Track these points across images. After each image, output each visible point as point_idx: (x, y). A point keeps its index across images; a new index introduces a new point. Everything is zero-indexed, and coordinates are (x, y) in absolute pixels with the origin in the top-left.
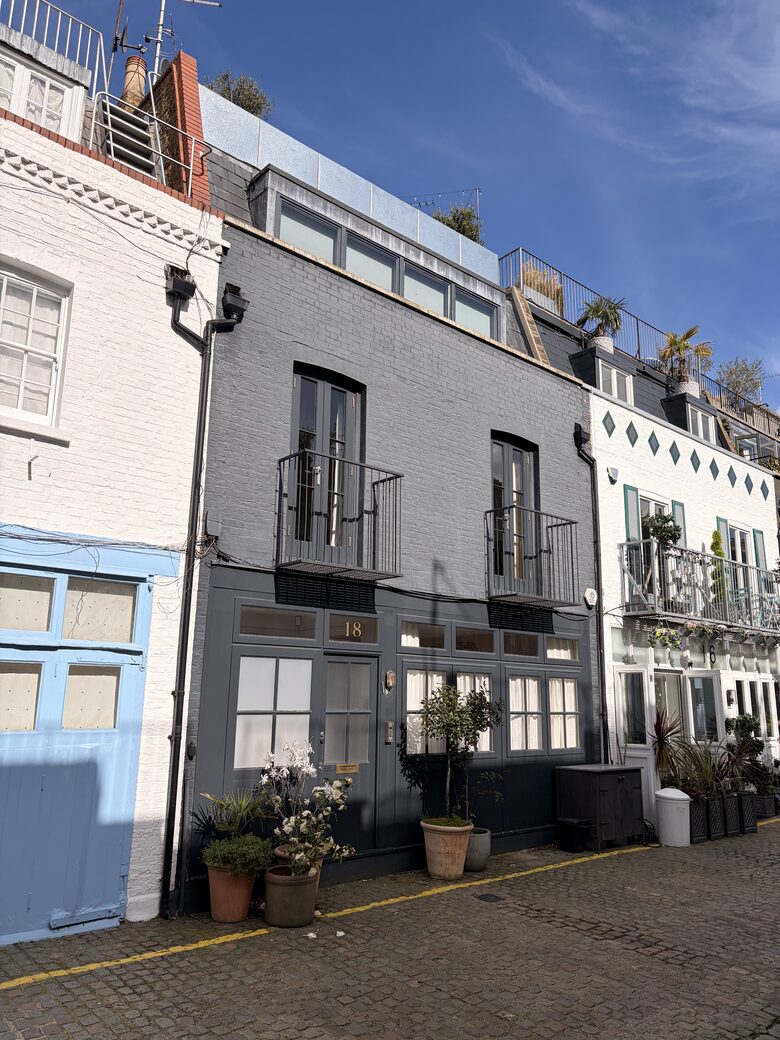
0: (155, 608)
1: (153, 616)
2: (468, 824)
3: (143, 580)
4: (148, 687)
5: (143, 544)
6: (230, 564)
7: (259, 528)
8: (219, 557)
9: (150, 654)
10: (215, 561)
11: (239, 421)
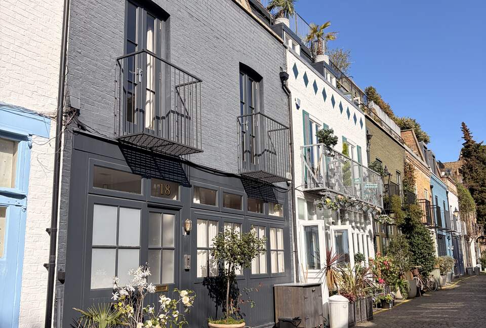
0: (34, 162)
1: (32, 168)
2: (241, 323)
3: (24, 138)
4: (28, 224)
5: (23, 108)
6: (87, 132)
7: (104, 108)
8: (79, 125)
9: (29, 197)
10: (76, 129)
11: (90, 23)
